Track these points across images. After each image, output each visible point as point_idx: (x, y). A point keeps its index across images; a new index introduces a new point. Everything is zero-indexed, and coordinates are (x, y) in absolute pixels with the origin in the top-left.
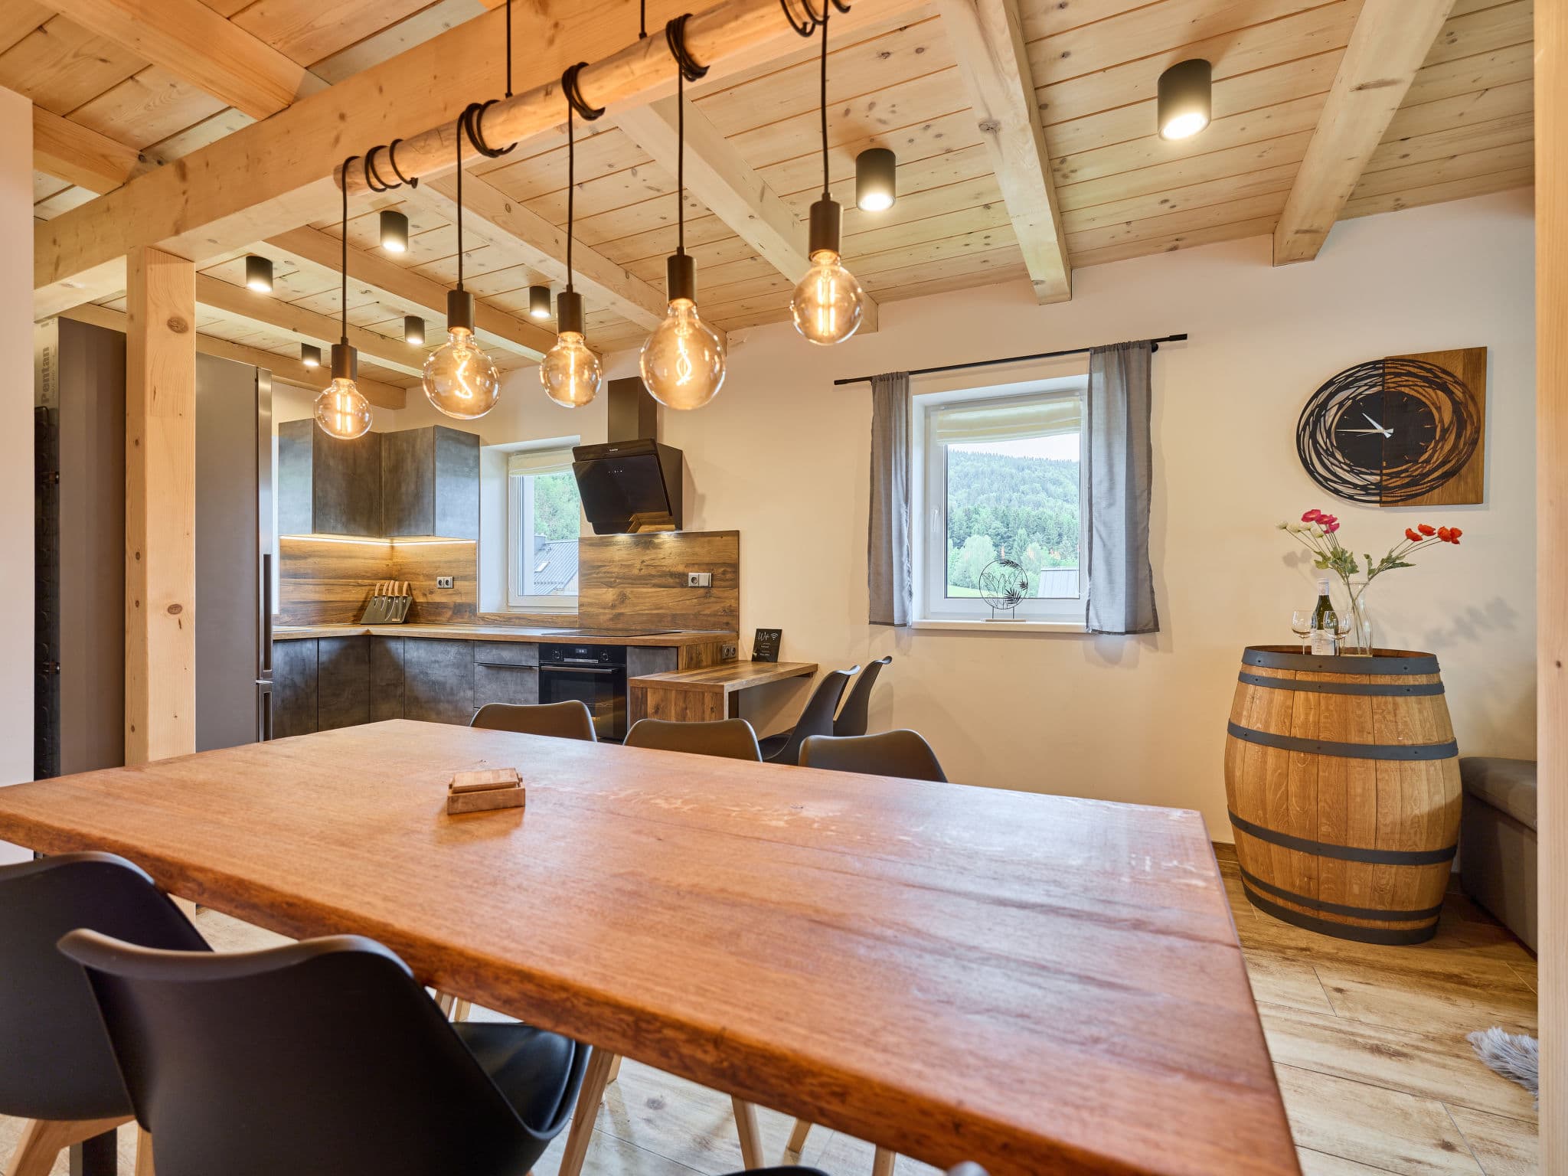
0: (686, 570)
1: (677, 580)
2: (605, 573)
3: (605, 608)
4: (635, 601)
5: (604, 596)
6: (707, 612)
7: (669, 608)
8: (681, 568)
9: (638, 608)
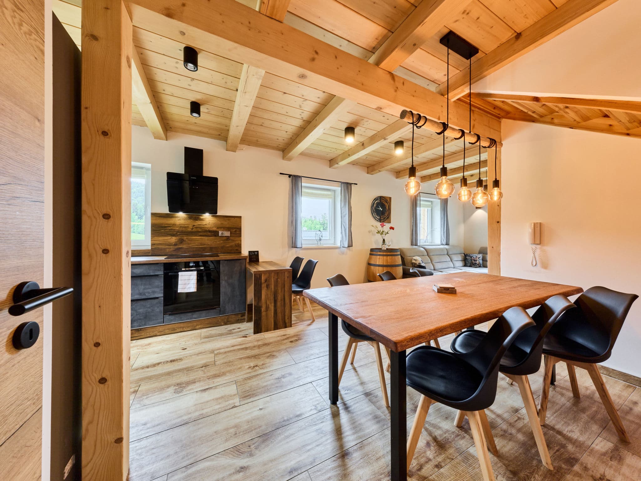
0: (217, 230)
1: (213, 234)
2: (170, 230)
3: (170, 246)
4: (189, 242)
5: (169, 240)
6: (227, 246)
7: (208, 245)
8: (215, 229)
9: (191, 245)
